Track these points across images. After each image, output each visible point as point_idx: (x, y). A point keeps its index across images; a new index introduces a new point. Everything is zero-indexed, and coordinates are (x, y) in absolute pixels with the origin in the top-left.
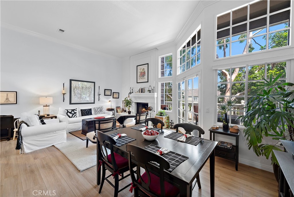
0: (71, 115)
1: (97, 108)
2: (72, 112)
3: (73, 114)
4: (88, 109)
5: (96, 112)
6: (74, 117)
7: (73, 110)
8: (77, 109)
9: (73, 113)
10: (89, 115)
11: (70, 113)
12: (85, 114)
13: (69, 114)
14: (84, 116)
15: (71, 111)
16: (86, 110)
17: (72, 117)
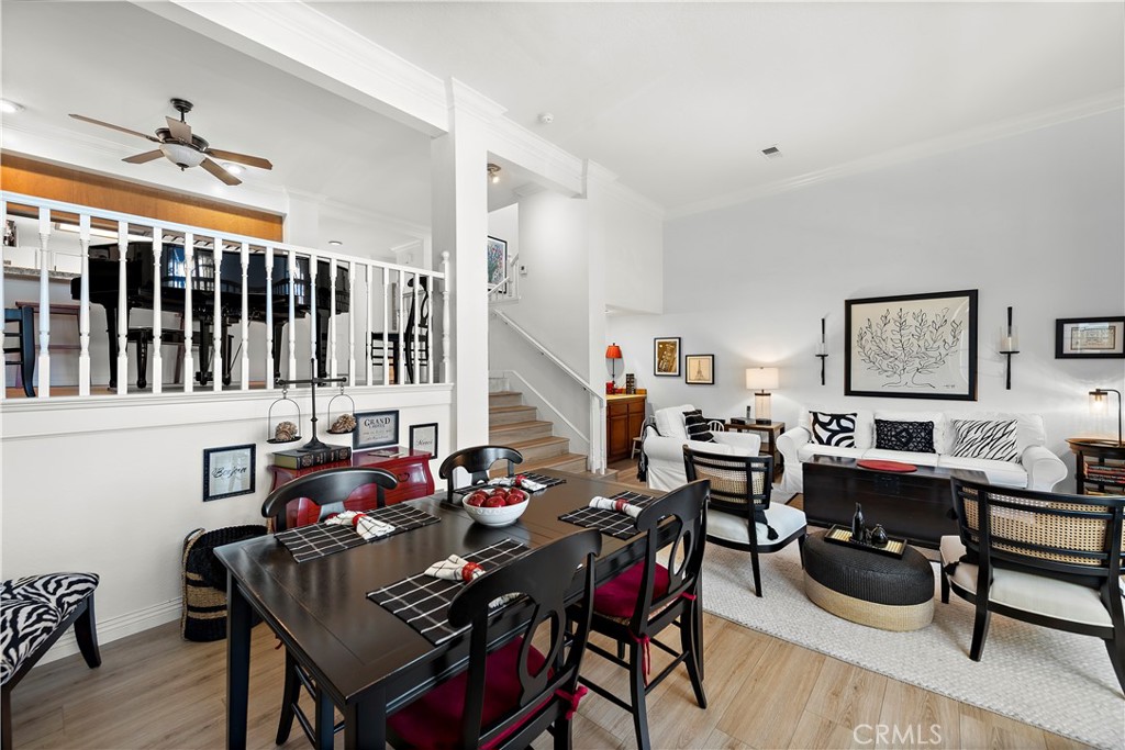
0: (824, 435)
1: (967, 426)
2: (830, 423)
3: (835, 433)
4: (911, 424)
5: (961, 444)
6: (837, 444)
7: (837, 418)
8: (855, 415)
9: (834, 426)
10: (908, 450)
11: (824, 425)
12: (889, 441)
13: (818, 428)
14: (884, 448)
15: (826, 419)
16: (901, 423)
17: (829, 443)
